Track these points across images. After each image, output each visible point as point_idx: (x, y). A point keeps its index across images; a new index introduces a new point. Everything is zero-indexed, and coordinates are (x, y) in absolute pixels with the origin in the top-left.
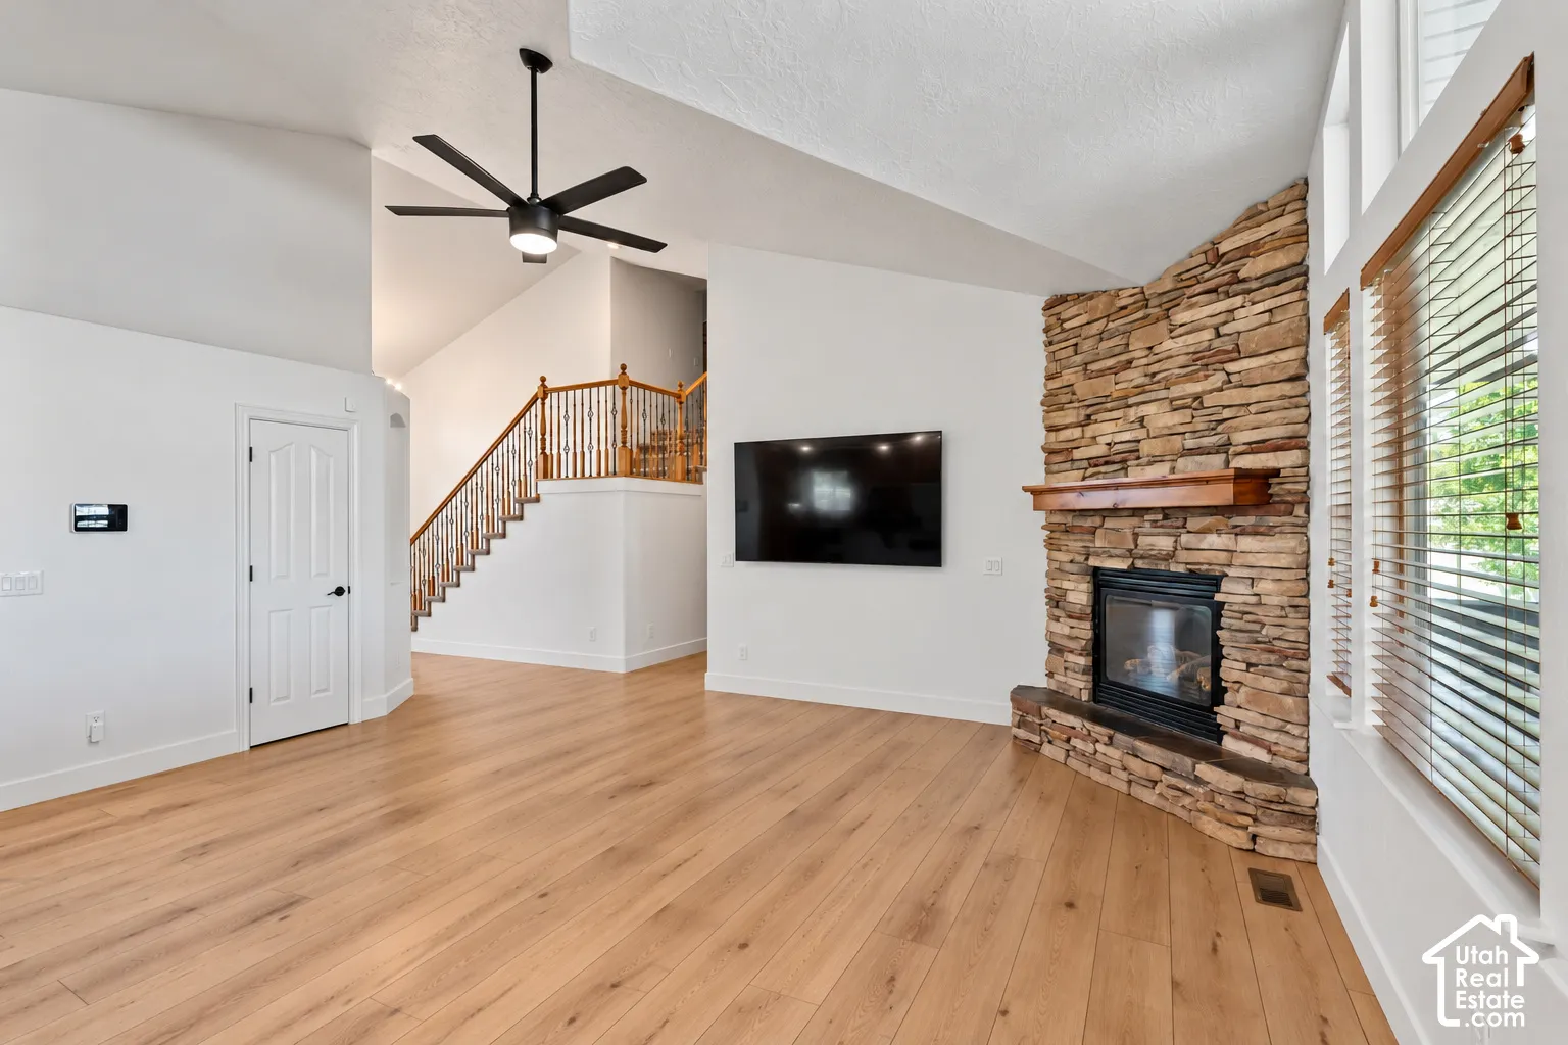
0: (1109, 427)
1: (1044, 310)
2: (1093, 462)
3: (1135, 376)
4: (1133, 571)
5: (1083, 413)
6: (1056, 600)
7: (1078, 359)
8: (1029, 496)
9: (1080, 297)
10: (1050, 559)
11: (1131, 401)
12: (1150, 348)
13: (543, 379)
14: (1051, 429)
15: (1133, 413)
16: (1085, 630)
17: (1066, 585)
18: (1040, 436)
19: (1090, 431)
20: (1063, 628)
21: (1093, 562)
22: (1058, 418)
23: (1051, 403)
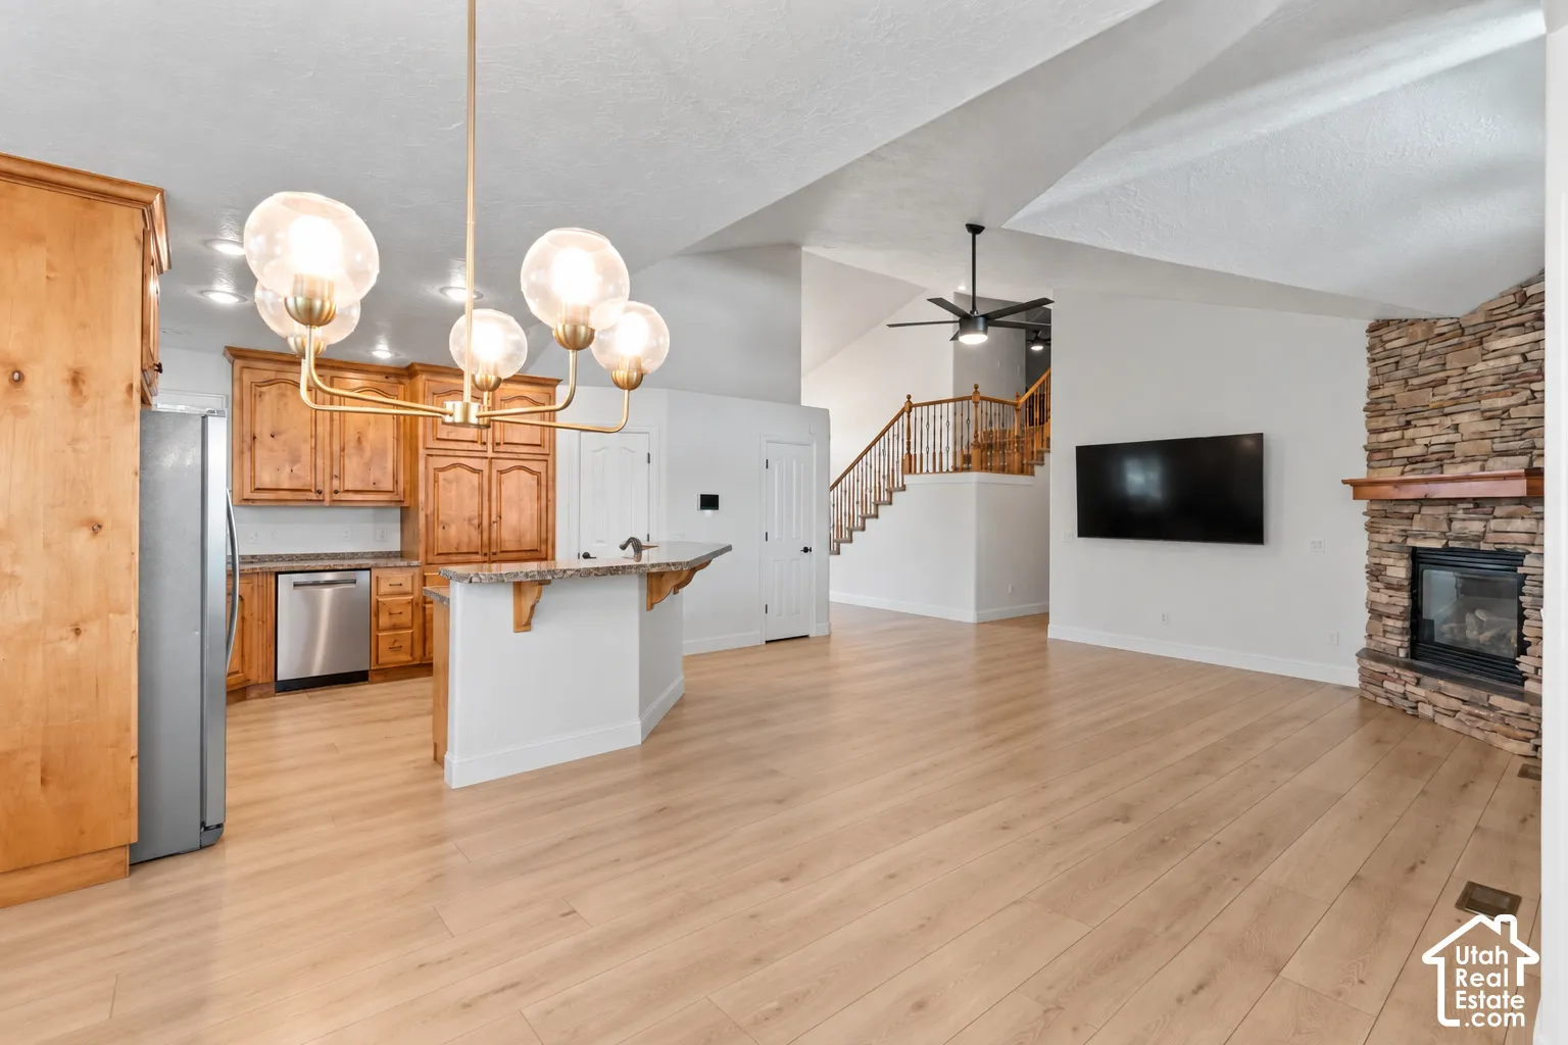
0: (1427, 431)
1: (1368, 331)
2: (1411, 460)
3: (1452, 390)
4: (1447, 550)
5: (1403, 419)
6: (1375, 573)
7: (1399, 374)
8: (1349, 489)
9: (1401, 323)
10: (1371, 541)
11: (1447, 410)
12: (1465, 368)
13: (909, 397)
14: (1372, 431)
15: (1448, 421)
16: (1403, 600)
17: (1384, 561)
18: (1362, 437)
19: (1409, 433)
20: (1383, 597)
21: (1411, 542)
22: (1379, 423)
23: (1374, 409)
